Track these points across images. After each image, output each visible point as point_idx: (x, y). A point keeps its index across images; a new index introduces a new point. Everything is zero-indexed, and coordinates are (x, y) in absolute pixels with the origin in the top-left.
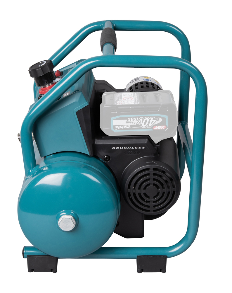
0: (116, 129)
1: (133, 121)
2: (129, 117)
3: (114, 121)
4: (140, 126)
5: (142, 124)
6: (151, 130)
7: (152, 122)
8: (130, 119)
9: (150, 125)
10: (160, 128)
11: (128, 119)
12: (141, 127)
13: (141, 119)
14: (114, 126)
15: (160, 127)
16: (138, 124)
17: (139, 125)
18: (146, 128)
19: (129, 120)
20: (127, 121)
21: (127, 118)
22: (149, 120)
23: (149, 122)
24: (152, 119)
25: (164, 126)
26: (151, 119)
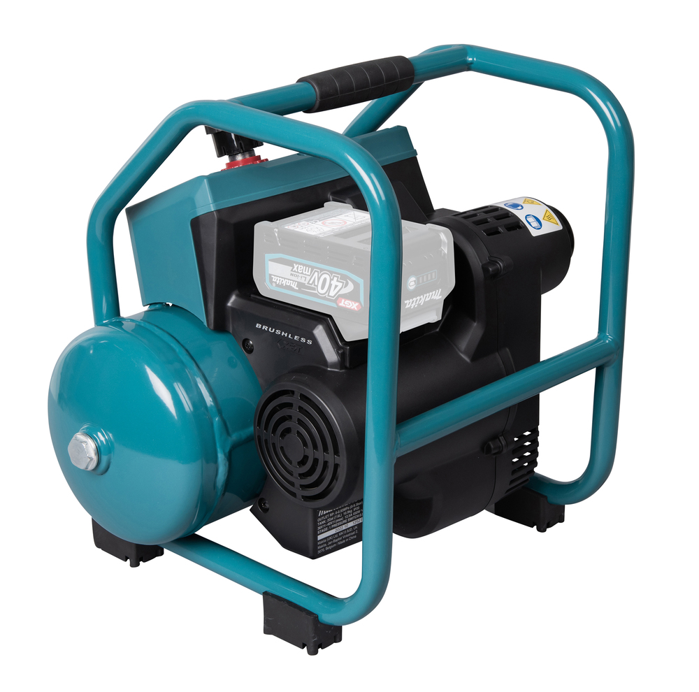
0: (274, 285)
1: (302, 273)
2: (297, 263)
3: (270, 263)
4: (314, 289)
5: (317, 286)
6: (334, 305)
7: (336, 286)
8: (297, 268)
9: (332, 293)
10: (349, 307)
11: (294, 267)
12: (316, 292)
13: (316, 273)
14: (270, 275)
15: (350, 302)
16: (311, 284)
17: (313, 286)
18: (324, 298)
19: (295, 269)
20: (292, 270)
21: (290, 264)
22: (331, 280)
23: (330, 285)
24: (335, 279)
25: (357, 304)
26: (333, 280)
